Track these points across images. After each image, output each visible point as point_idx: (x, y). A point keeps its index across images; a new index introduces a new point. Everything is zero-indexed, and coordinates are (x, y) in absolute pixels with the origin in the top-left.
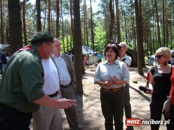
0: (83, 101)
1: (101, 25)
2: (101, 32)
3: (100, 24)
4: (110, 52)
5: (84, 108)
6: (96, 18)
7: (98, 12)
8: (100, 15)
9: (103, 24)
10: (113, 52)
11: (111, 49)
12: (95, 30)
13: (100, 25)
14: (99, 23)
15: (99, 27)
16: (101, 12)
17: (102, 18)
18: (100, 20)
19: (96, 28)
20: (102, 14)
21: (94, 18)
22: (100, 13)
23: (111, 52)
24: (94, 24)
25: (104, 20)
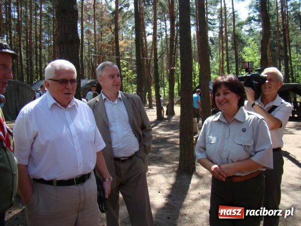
0: (191, 187)
1: (255, 43)
2: (255, 55)
3: (253, 40)
4: (222, 94)
5: (187, 201)
6: (246, 31)
7: (249, 20)
8: (252, 24)
9: (259, 42)
10: (228, 93)
11: (223, 88)
12: (244, 53)
13: (253, 43)
14: (251, 39)
15: (251, 46)
16: (255, 20)
17: (257, 30)
18: (254, 35)
19: (246, 49)
20: (256, 23)
21: (243, 30)
22: (252, 21)
23: (225, 94)
24: (241, 41)
25: (261, 33)
